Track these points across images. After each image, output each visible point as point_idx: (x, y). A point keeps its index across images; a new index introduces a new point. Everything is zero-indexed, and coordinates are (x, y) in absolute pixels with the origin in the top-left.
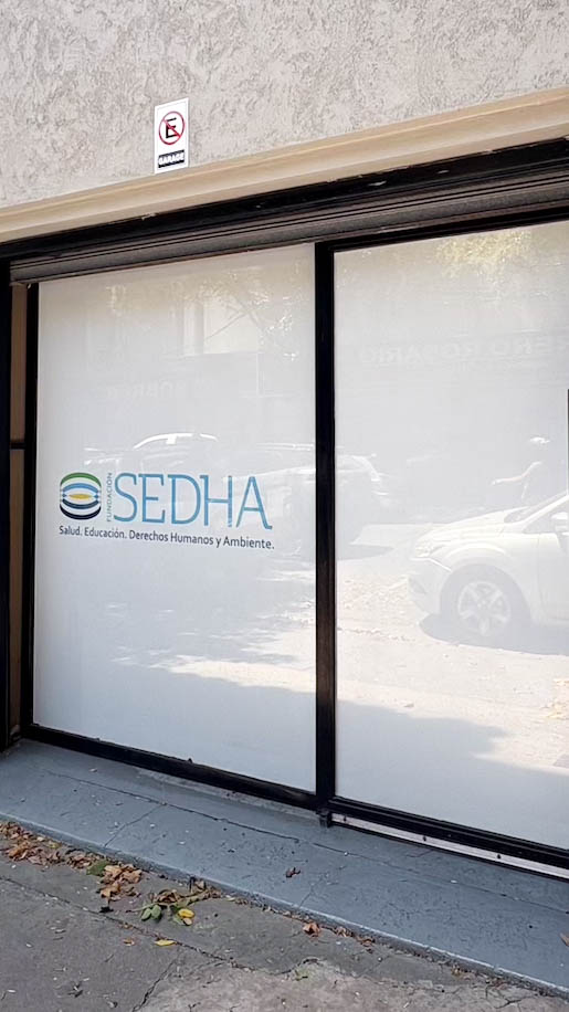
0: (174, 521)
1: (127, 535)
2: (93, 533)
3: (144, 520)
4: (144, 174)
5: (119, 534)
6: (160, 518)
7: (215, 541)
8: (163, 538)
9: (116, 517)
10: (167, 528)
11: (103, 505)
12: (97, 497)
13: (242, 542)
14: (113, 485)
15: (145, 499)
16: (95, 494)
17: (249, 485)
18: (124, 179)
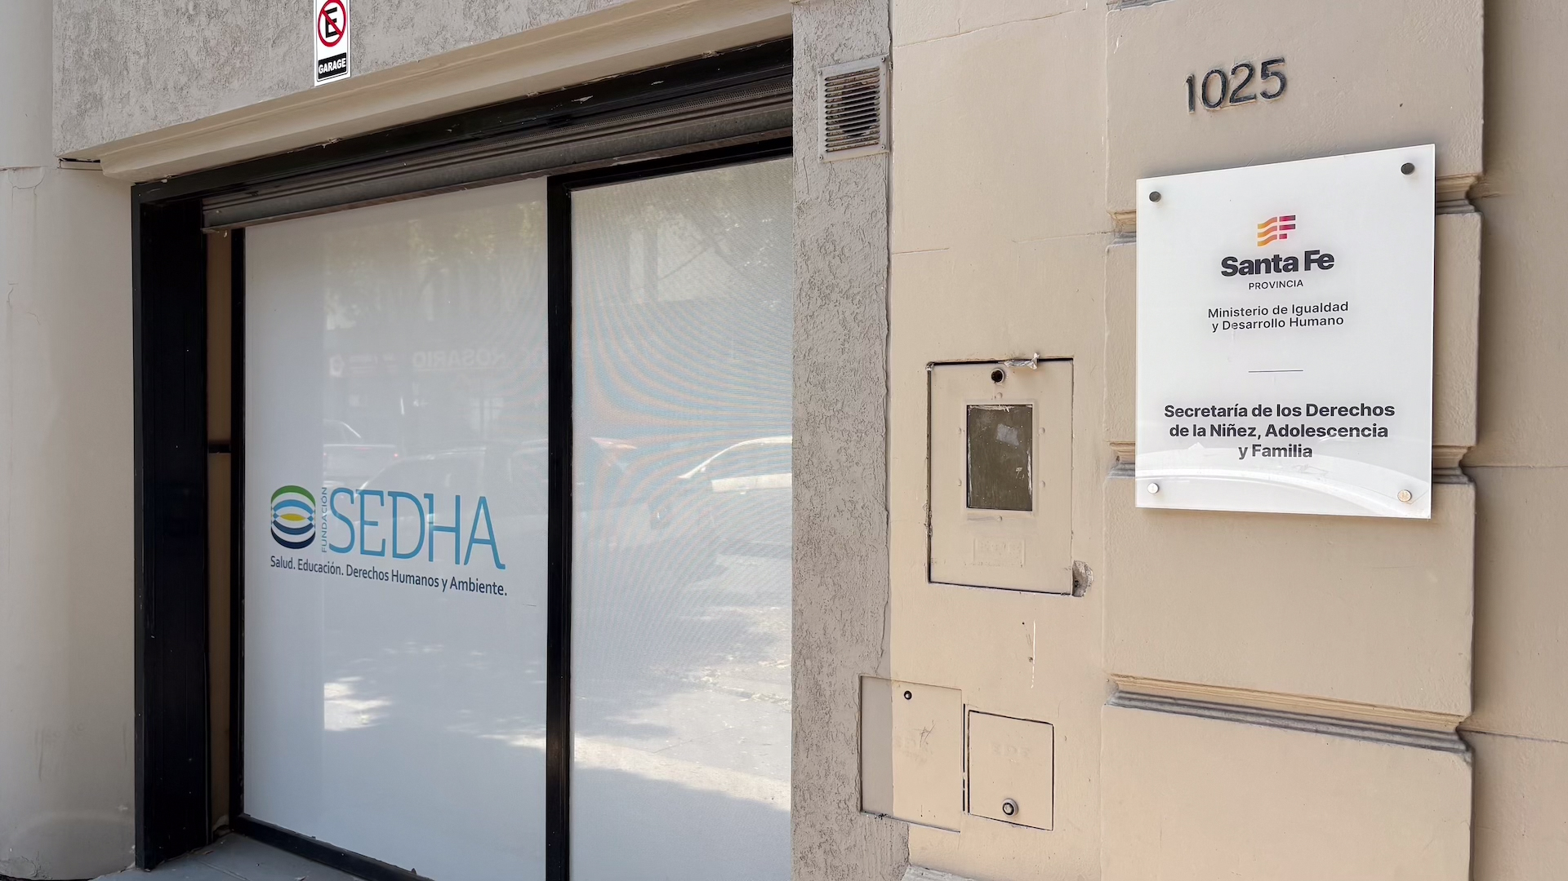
0: (395, 555)
1: (344, 570)
2: (307, 567)
3: (363, 552)
4: (303, 87)
5: (335, 570)
6: (379, 549)
7: (440, 581)
8: (382, 576)
9: (332, 547)
10: (387, 564)
11: (317, 530)
12: (310, 519)
13: (471, 586)
14: (328, 503)
15: (363, 522)
16: (309, 515)
17: (479, 508)
18: (282, 94)
